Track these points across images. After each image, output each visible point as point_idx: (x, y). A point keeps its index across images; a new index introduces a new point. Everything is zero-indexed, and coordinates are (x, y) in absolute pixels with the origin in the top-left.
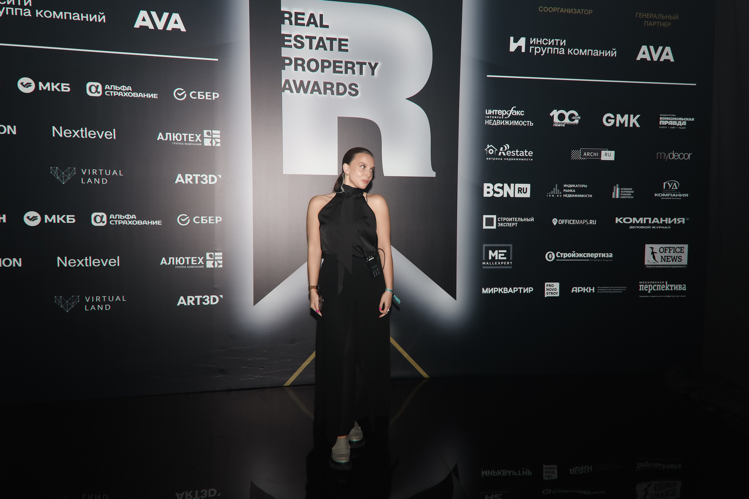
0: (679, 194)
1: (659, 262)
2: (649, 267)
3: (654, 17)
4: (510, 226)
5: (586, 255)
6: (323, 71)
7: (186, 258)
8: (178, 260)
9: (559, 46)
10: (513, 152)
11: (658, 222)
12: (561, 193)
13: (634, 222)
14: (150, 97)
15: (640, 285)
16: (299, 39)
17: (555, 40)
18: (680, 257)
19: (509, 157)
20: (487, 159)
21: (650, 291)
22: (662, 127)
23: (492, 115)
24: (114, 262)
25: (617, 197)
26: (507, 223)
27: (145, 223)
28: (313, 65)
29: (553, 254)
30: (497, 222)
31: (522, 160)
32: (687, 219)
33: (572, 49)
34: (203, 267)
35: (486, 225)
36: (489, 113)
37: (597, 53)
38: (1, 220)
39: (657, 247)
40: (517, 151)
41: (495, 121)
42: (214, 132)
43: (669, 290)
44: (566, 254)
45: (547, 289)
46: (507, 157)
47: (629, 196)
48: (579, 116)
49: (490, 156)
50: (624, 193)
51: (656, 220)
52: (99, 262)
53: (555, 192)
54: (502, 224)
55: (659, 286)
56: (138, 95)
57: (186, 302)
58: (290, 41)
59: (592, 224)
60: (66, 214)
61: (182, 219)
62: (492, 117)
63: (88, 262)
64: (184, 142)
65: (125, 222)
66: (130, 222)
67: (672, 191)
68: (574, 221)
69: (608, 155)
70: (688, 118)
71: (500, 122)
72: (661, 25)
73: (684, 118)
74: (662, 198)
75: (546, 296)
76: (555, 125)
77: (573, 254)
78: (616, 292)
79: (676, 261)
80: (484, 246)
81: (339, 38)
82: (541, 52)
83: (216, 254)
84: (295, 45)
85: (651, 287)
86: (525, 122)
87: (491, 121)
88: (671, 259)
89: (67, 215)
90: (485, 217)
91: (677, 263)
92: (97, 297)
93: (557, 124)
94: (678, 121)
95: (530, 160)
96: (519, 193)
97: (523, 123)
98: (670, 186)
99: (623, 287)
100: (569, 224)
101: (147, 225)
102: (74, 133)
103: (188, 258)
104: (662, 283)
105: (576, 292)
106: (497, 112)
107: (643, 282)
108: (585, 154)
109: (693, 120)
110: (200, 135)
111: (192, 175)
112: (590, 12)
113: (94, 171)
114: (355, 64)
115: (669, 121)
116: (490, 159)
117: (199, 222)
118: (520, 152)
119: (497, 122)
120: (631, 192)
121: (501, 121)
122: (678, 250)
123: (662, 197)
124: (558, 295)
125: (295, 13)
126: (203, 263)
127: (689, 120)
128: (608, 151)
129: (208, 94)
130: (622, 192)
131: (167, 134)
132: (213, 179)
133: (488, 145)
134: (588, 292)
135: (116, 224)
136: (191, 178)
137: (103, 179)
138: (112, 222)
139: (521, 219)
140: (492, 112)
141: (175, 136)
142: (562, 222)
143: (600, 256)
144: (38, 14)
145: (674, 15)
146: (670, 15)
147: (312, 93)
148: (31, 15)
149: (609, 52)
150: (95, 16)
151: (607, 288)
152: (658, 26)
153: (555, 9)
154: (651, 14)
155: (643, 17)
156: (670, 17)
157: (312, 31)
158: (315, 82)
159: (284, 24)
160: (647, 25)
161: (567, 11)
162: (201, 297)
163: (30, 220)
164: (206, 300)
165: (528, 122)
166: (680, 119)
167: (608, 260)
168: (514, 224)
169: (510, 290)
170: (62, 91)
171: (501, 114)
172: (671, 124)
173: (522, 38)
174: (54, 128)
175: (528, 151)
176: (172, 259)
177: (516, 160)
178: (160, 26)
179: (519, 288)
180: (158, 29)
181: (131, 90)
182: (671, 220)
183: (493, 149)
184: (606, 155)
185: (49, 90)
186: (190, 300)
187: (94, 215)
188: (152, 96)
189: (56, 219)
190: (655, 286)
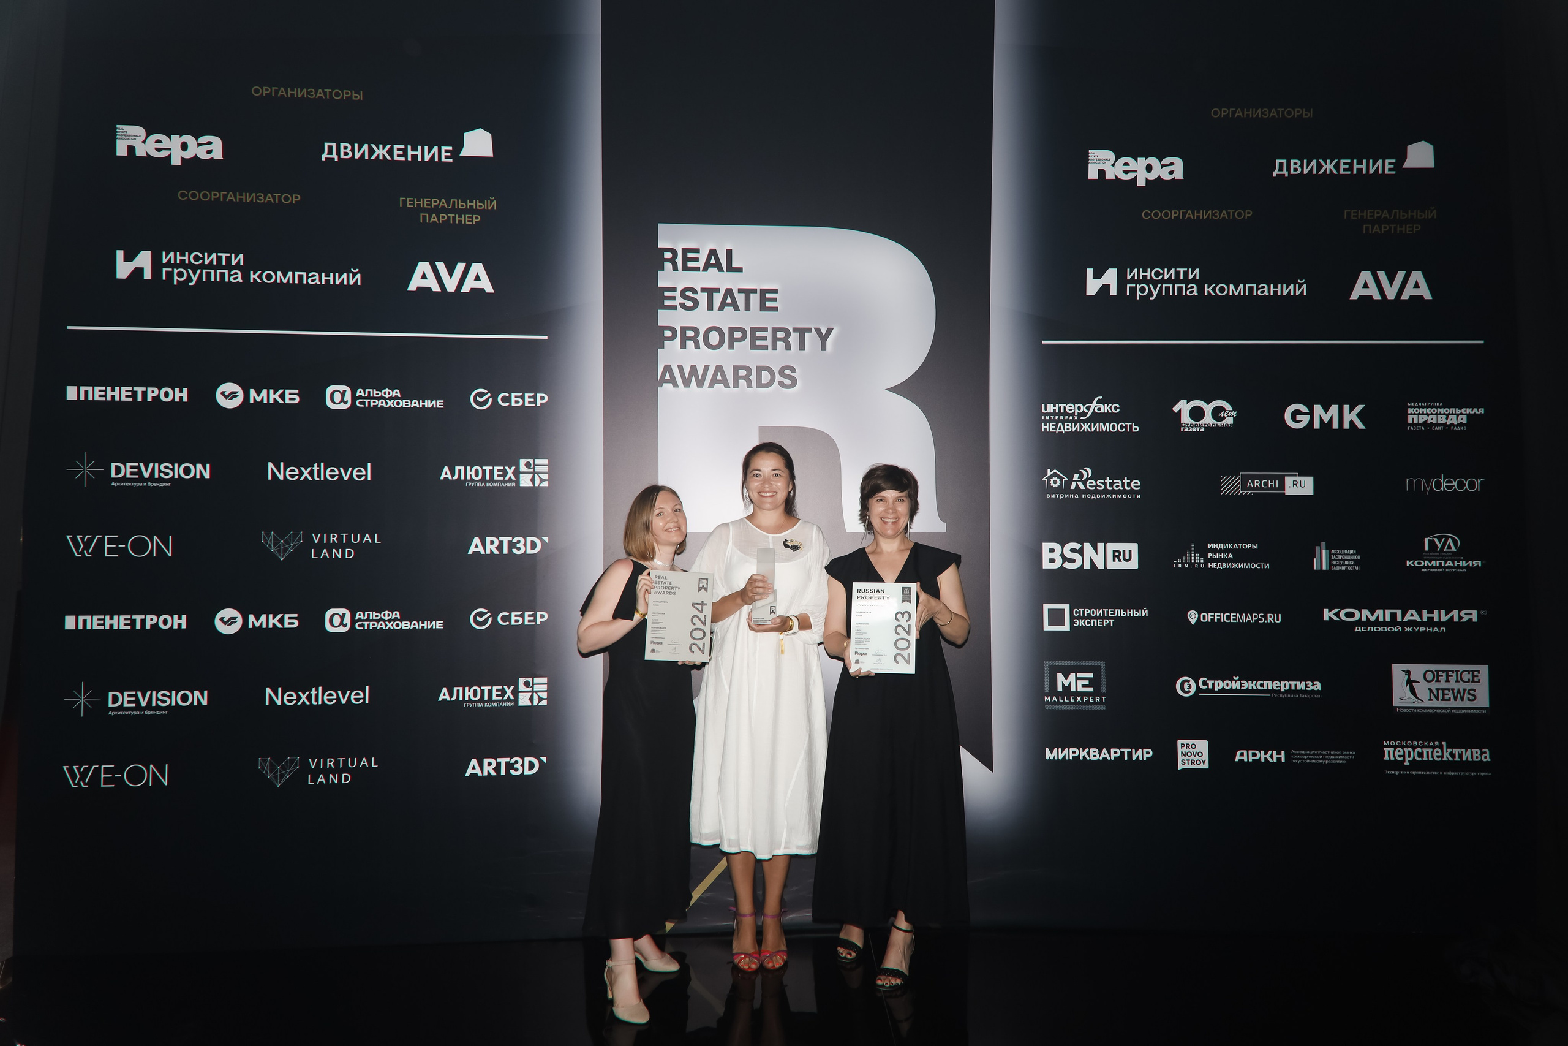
0: (1461, 562)
1: (1425, 701)
2: (1404, 710)
3: (1383, 216)
4: (1099, 625)
5: (1262, 685)
6: (731, 347)
7: (482, 688)
8: (469, 691)
9: (1186, 281)
10: (1100, 483)
11: (1417, 618)
12: (1202, 560)
13: (1364, 619)
14: (430, 406)
15: (1385, 749)
16: (689, 293)
17: (1177, 269)
18: (1472, 692)
19: (1091, 492)
20: (1048, 496)
21: (1409, 761)
22: (1414, 428)
23: (1054, 413)
24: (360, 697)
25: (1324, 568)
26: (1092, 620)
27: (415, 626)
28: (714, 338)
29: (1192, 682)
30: (1072, 617)
31: (1120, 496)
32: (1483, 612)
33: (1213, 285)
34: (512, 704)
35: (1050, 624)
36: (1048, 411)
37: (1265, 290)
38: (178, 624)
39: (1418, 670)
40: (1108, 481)
42: (538, 461)
43: (1451, 759)
44: (1220, 682)
45: (1182, 752)
46: (1087, 491)
47: (1351, 565)
48: (1234, 410)
49: (1053, 490)
50: (1338, 560)
51: (1412, 615)
52: (335, 696)
53: (1191, 558)
54: (1082, 622)
55: (1428, 752)
56: (411, 403)
57: (482, 769)
58: (673, 298)
59: (1273, 622)
60: (284, 613)
61: (478, 618)
62: (1054, 418)
63: (317, 696)
64: (486, 482)
65: (381, 625)
66: (389, 625)
67: (1445, 556)
68: (1233, 616)
69: (1299, 486)
71: (1072, 427)
72: (1400, 231)
73: (1460, 409)
74: (1423, 570)
75: (1180, 767)
76: (1183, 429)
77: (1234, 682)
78: (1333, 762)
79: (1462, 699)
80: (1047, 664)
81: (760, 289)
82: (1150, 294)
83: (537, 680)
85: (1409, 752)
86: (1122, 425)
87: (1053, 425)
88: (1451, 695)
89: (285, 615)
90: (1046, 607)
91: (1466, 704)
92: (328, 759)
93: (1188, 427)
94: (1448, 415)
95: (1136, 496)
96: (1114, 560)
97: (1118, 427)
98: (1440, 545)
99: (1348, 753)
100: (1222, 621)
101: (419, 629)
102: (303, 473)
103: (486, 689)
104: (1434, 744)
105: (1246, 760)
106: (1065, 408)
107: (1393, 743)
108: (1250, 484)
109: (1483, 413)
110: (513, 468)
111: (498, 539)
112: (1247, 214)
113: (334, 536)
114: (791, 331)
115: (1428, 415)
116: (1053, 496)
117: (507, 623)
118: (1115, 481)
119: (1066, 427)
120: (1353, 557)
121: (1073, 424)
122: (1466, 677)
123: (1424, 567)
124: (1206, 766)
125: (683, 250)
126: (512, 698)
127: (1473, 412)
128: (1298, 477)
129: (529, 397)
130: (1334, 557)
131: (457, 468)
132: (533, 545)
133: (1049, 470)
134: (1271, 760)
135: (366, 628)
136: (496, 543)
137: (347, 550)
138: (359, 626)
139: (1122, 612)
140: (1054, 408)
141: (471, 471)
142: (1208, 617)
143: (1293, 688)
144: (254, 279)
145: (1426, 211)
146: (1419, 211)
147: (711, 385)
148: (241, 281)
149: (1292, 286)
150: (345, 276)
151: (1312, 753)
152: (1393, 232)
153: (1175, 213)
154: (1376, 211)
155: (1359, 218)
156: (1419, 214)
157: (713, 278)
158: (717, 367)
159: (662, 269)
160: (1370, 232)
161: (1200, 216)
162: (508, 760)
163: (225, 623)
164: (516, 766)
165: (1128, 424)
166: (1453, 410)
167: (1312, 696)
168: (1108, 622)
169: (1103, 753)
170: (286, 402)
171: (1073, 411)
172: (1434, 421)
173: (1110, 270)
174: (270, 465)
175: (1131, 479)
176: (458, 691)
177: (1106, 498)
178: (451, 285)
179: (1122, 750)
180: (448, 291)
181: (399, 396)
182: (1446, 614)
183: (1059, 477)
184: (1296, 485)
185: (265, 401)
186: (488, 766)
187: (329, 613)
188: (433, 405)
189: (267, 621)
190: (1419, 751)
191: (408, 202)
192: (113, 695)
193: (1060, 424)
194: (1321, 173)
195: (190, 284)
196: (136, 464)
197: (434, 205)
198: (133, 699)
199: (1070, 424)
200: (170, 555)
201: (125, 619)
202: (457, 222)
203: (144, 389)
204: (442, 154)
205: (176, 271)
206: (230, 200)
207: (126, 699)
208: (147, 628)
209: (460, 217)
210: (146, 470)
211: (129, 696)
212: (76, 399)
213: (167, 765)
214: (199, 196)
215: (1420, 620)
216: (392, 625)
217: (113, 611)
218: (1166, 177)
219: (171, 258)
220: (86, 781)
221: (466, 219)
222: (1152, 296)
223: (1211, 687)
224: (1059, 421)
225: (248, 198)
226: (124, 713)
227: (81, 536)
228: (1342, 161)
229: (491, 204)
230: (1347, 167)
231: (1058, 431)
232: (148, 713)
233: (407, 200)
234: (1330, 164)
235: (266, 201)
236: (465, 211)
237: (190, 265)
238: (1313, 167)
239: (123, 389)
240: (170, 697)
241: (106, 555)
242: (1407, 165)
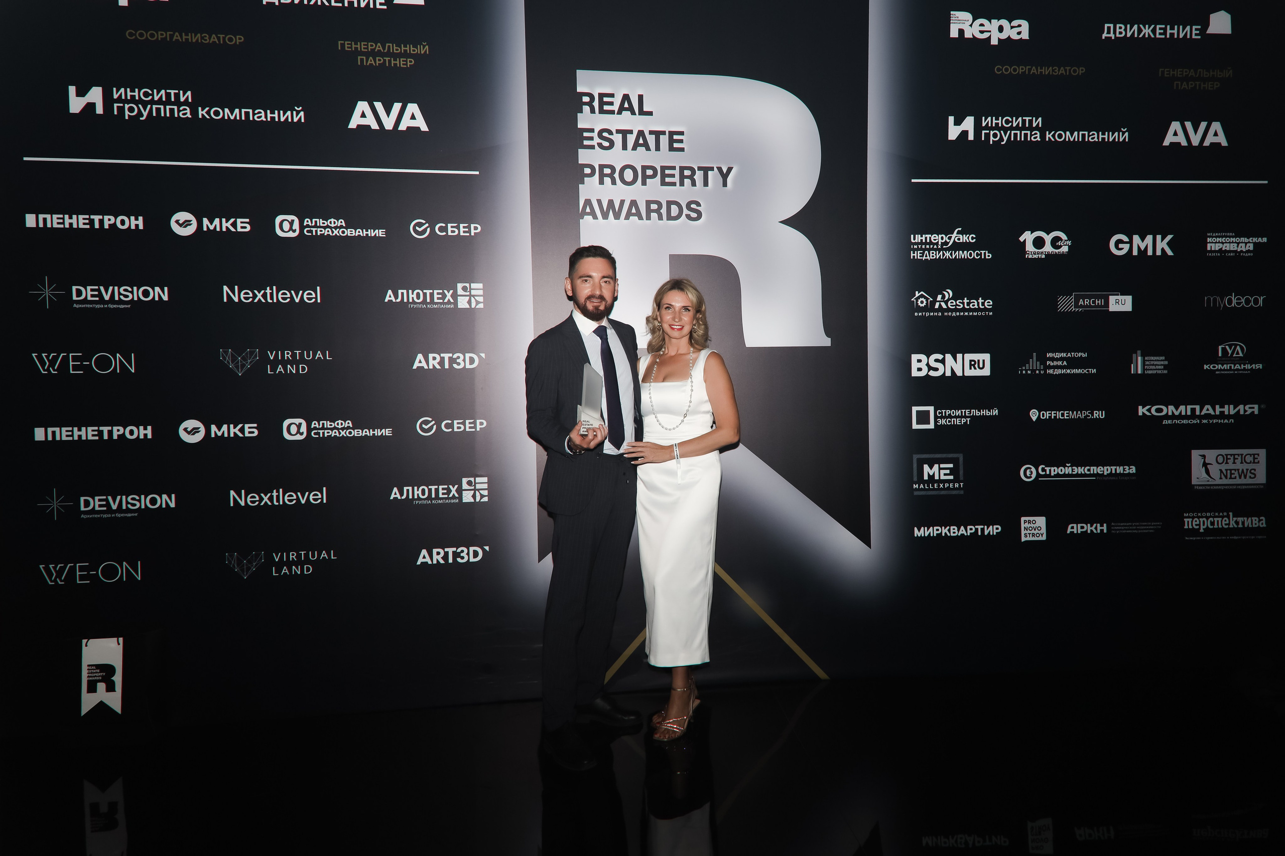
0: (1247, 365)
1: (1217, 479)
2: (1200, 488)
3: (1190, 74)
4: (958, 424)
5: (1089, 470)
6: (644, 183)
7: (430, 487)
8: (418, 490)
9: (1031, 128)
10: (959, 302)
11: (1211, 412)
12: (1042, 367)
13: (1170, 413)
14: (373, 235)
15: (1185, 519)
16: (605, 134)
17: (1024, 118)
18: (1252, 471)
19: (952, 311)
20: (916, 314)
21: (1204, 529)
22: (1212, 255)
23: (921, 243)
24: (318, 497)
25: (1139, 372)
26: (953, 419)
27: (366, 434)
28: (629, 175)
29: (1033, 470)
30: (936, 417)
31: (975, 314)
32: (1263, 406)
33: (1053, 132)
34: (457, 501)
35: (917, 423)
36: (916, 241)
37: (1095, 137)
38: (144, 434)
39: (1211, 455)
40: (966, 301)
41: (926, 252)
42: (473, 285)
43: (1236, 526)
44: (1056, 468)
45: (1025, 527)
46: (948, 310)
47: (1160, 369)
48: (1069, 239)
49: (920, 309)
50: (1150, 365)
51: (1208, 409)
52: (295, 497)
53: (1033, 365)
54: (944, 421)
55: (1218, 521)
56: (355, 232)
57: (431, 558)
58: (591, 138)
59: (1098, 417)
61: (424, 426)
62: (921, 247)
63: (278, 497)
64: (427, 304)
65: (335, 433)
66: (342, 433)
67: (1234, 361)
68: (1067, 413)
69: (1121, 303)
70: (1256, 238)
71: (936, 254)
72: (1203, 87)
73: (1248, 238)
74: (1217, 373)
75: (1023, 539)
76: (1028, 256)
77: (1066, 468)
79: (1245, 477)
80: (915, 457)
81: (669, 131)
82: (1001, 139)
83: (478, 480)
84: (600, 145)
85: (1204, 521)
86: (977, 253)
87: (920, 253)
88: (1236, 474)
89: (245, 425)
90: (915, 409)
91: (1248, 481)
92: (291, 553)
93: (1031, 254)
94: (1238, 244)
95: (989, 314)
96: (971, 369)
97: (974, 255)
98: (1230, 352)
99: (1156, 523)
100: (1058, 418)
101: (370, 436)
102: (257, 296)
103: (433, 488)
104: (1223, 514)
105: (1075, 532)
106: (930, 238)
107: (1191, 514)
108: (1081, 302)
109: (1266, 241)
110: (451, 292)
111: (440, 356)
112: (1081, 71)
113: (288, 354)
114: (696, 170)
115: (1223, 243)
116: (920, 314)
117: (450, 430)
118: (971, 301)
119: (931, 255)
120: (1162, 363)
121: (937, 252)
122: (1249, 459)
123: (1218, 370)
124: (1044, 538)
125: (600, 94)
126: (457, 495)
127: (1258, 241)
128: (1120, 296)
129: (464, 227)
130: (1147, 363)
131: (400, 291)
132: (472, 361)
133: (917, 292)
134: (1095, 532)
135: (321, 436)
136: (438, 359)
137: (300, 366)
138: (315, 434)
139: (977, 412)
140: (922, 238)
141: (413, 294)
142: (1047, 415)
143: (1114, 472)
144: (202, 114)
145: (1224, 71)
146: (1218, 71)
147: (627, 218)
148: (190, 117)
149: (1116, 134)
150: (289, 113)
152: (1198, 88)
153: (1022, 69)
154: (1185, 70)
155: (1171, 75)
156: (1218, 73)
157: (626, 121)
158: (632, 201)
159: (582, 112)
160: (1180, 88)
161: (1042, 72)
162: (454, 549)
163: (189, 433)
164: (462, 555)
165: (983, 252)
166: (1243, 239)
167: (1128, 478)
168: (965, 421)
169: (961, 530)
170: (238, 230)
171: (937, 241)
172: (1228, 249)
173: (968, 118)
174: (225, 288)
175: (985, 299)
176: (408, 490)
177: (964, 316)
178: (389, 124)
179: (976, 527)
180: (386, 129)
181: (344, 225)
182: (1234, 409)
183: (925, 298)
184: (1118, 302)
185: (218, 229)
186: (437, 555)
187: (286, 423)
188: (376, 234)
189: (228, 430)
190: (1211, 521)
191: (346, 46)
192: (85, 500)
194: (1141, 36)
195: (141, 119)
196: (97, 287)
197: (371, 49)
198: (104, 503)
199: (935, 252)
200: (133, 371)
201: (93, 431)
202: (393, 65)
203: (101, 217)
204: (377, 1)
205: (127, 106)
206: (176, 39)
207: (97, 503)
208: (114, 438)
209: (395, 60)
210: (107, 293)
211: (100, 500)
212: (35, 226)
213: (139, 562)
214: (147, 35)
215: (1214, 414)
216: (345, 433)
217: (80, 424)
218: (1015, 37)
219: (121, 93)
220: (63, 578)
221: (401, 63)
222: (1003, 141)
223: (1048, 473)
224: (926, 249)
225: (194, 38)
226: (96, 516)
227: (46, 354)
228: (1158, 26)
229: (424, 49)
230: (1162, 31)
232: (119, 515)
233: (346, 44)
234: (1149, 29)
235: (211, 42)
236: (400, 55)
237: (141, 101)
238: (1134, 31)
239: (81, 217)
240: (139, 501)
241: (71, 372)
242: (1210, 31)
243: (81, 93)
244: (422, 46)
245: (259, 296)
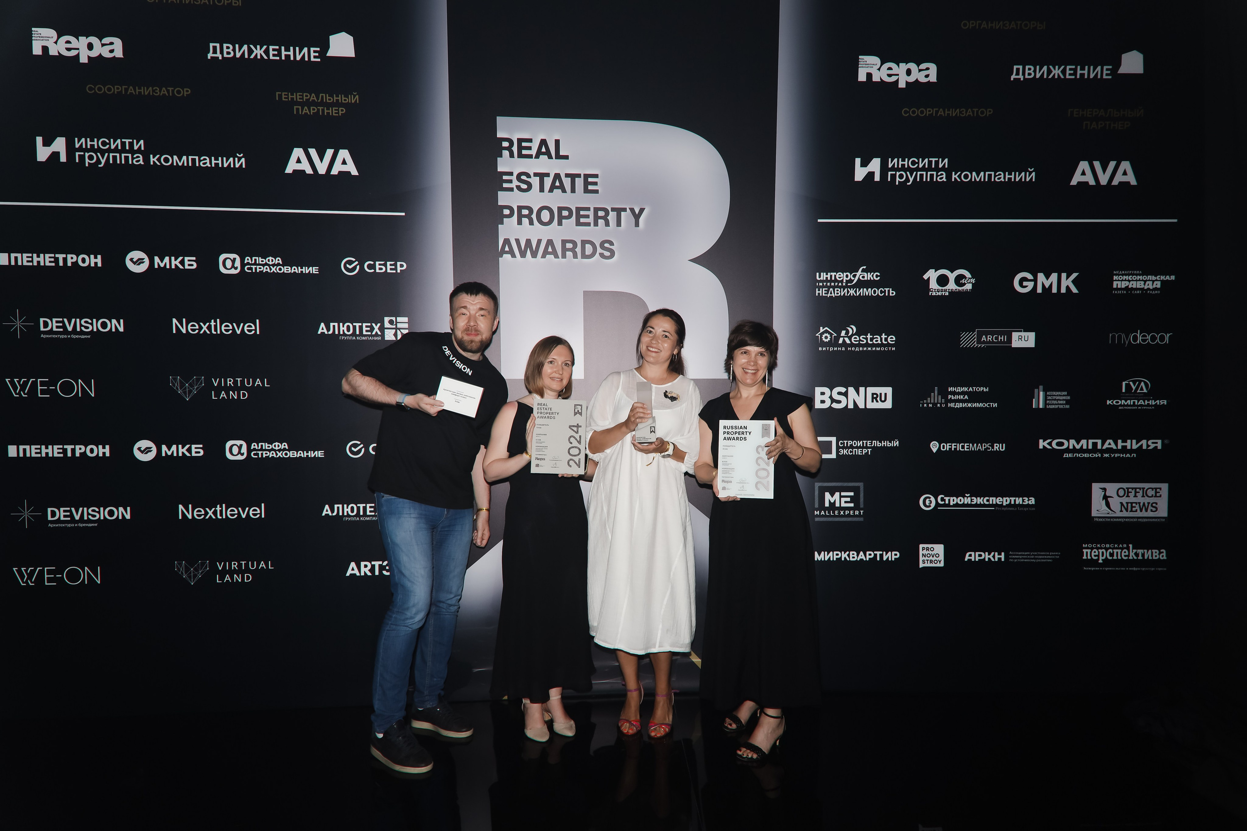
0: (1151, 401)
1: (1117, 512)
2: (1100, 520)
3: (1100, 114)
4: (859, 454)
5: (988, 501)
6: (560, 223)
7: (358, 505)
8: (347, 508)
9: (937, 169)
10: (863, 338)
11: (1113, 446)
12: (943, 401)
13: (1071, 447)
14: (307, 272)
15: (1084, 550)
16: (524, 177)
17: (930, 159)
18: (1154, 505)
19: (855, 346)
20: (820, 349)
21: (1102, 560)
22: (1117, 292)
23: (827, 281)
24: (257, 512)
25: (1041, 406)
26: (854, 450)
27: (300, 455)
28: (545, 216)
29: (933, 499)
30: (838, 448)
31: (878, 349)
32: (1166, 442)
33: (959, 173)
36: (822, 278)
37: (1001, 177)
38: (103, 452)
39: (1112, 488)
40: (869, 336)
42: (399, 319)
43: (1135, 558)
44: (955, 498)
45: (923, 554)
46: (852, 345)
47: (1062, 404)
48: (973, 277)
49: (824, 344)
50: (1052, 400)
51: (1110, 444)
52: (236, 512)
54: (845, 452)
55: (1117, 553)
56: (291, 269)
57: (359, 570)
58: (510, 181)
59: (998, 450)
60: (191, 444)
61: (353, 449)
62: (826, 284)
63: (221, 511)
64: (356, 336)
65: (272, 454)
67: (1138, 396)
68: (967, 446)
69: (1024, 340)
70: (1164, 276)
71: (841, 292)
72: (1113, 127)
73: (1156, 276)
74: (1120, 408)
75: (921, 565)
76: (931, 294)
77: (966, 498)
78: (1042, 560)
80: (817, 485)
81: (584, 174)
82: (907, 180)
84: (518, 188)
85: (1103, 552)
86: (881, 290)
87: (825, 290)
88: (1137, 507)
91: (1149, 514)
92: (233, 563)
93: (935, 292)
94: (1145, 281)
95: (891, 349)
96: (873, 401)
97: (878, 292)
98: (1134, 388)
99: (1054, 553)
100: (958, 450)
101: (304, 457)
102: (203, 328)
103: (361, 506)
104: (1123, 546)
105: (973, 560)
106: (835, 276)
107: (1090, 545)
108: (984, 338)
109: (1174, 279)
110: (379, 325)
112: (989, 112)
113: (230, 381)
114: (610, 210)
115: (1129, 281)
116: (824, 349)
118: (875, 337)
119: (836, 292)
120: (1064, 398)
121: (842, 289)
122: (1150, 493)
123: (1121, 405)
124: (942, 565)
125: (519, 140)
127: (1166, 279)
128: (1022, 332)
129: (391, 265)
130: (1049, 398)
131: (332, 324)
133: (821, 328)
134: (993, 560)
135: (260, 456)
137: (241, 392)
138: (255, 454)
139: (878, 443)
140: (827, 276)
141: (343, 327)
142: (947, 447)
143: (1013, 503)
144: (154, 161)
145: (1136, 110)
146: (1129, 110)
147: (544, 256)
148: (143, 163)
149: (1023, 174)
150: (231, 159)
151: (1026, 553)
152: (1107, 128)
153: (930, 111)
154: (1094, 110)
155: (1080, 116)
156: (1129, 113)
157: (543, 165)
158: (548, 240)
159: (501, 156)
160: (1089, 128)
161: (950, 114)
162: (380, 563)
163: (142, 452)
164: (386, 568)
165: (887, 289)
166: (1150, 277)
167: (1027, 509)
168: (866, 451)
169: (860, 555)
170: (186, 268)
171: (842, 278)
172: (1134, 286)
173: (874, 159)
174: (174, 320)
175: (888, 335)
176: (338, 508)
177: (867, 351)
178: (322, 169)
179: (875, 552)
180: (320, 173)
181: (281, 263)
182: (1137, 444)
183: (829, 333)
184: (1021, 339)
185: (168, 267)
186: (365, 567)
187: (228, 444)
188: (310, 271)
189: (177, 450)
190: (1110, 552)
191: (283, 96)
192: (52, 511)
193: (831, 289)
194: (1050, 77)
195: (99, 166)
196: (61, 319)
197: (306, 99)
198: (68, 514)
199: (839, 289)
200: (93, 396)
201: (58, 449)
202: (326, 114)
203: (64, 256)
204: (311, 54)
205: (87, 155)
206: (130, 93)
207: (62, 514)
208: (76, 456)
209: (328, 109)
210: (70, 324)
212: (8, 264)
213: (99, 567)
214: (104, 89)
215: (1116, 448)
216: (282, 454)
217: (47, 442)
218: (923, 80)
219: (82, 143)
220: (33, 580)
221: (333, 112)
222: (909, 182)
224: (831, 287)
225: (146, 91)
226: (62, 525)
227: (18, 380)
228: (1068, 67)
229: (354, 99)
230: (1072, 72)
231: (829, 295)
232: (81, 525)
233: (283, 95)
234: (1059, 69)
235: (161, 94)
236: (332, 105)
237: (99, 150)
238: (1044, 72)
239: (47, 256)
240: (99, 512)
241: (39, 396)
242: (1121, 71)
243: (47, 143)
244: (352, 96)
245: (205, 328)
